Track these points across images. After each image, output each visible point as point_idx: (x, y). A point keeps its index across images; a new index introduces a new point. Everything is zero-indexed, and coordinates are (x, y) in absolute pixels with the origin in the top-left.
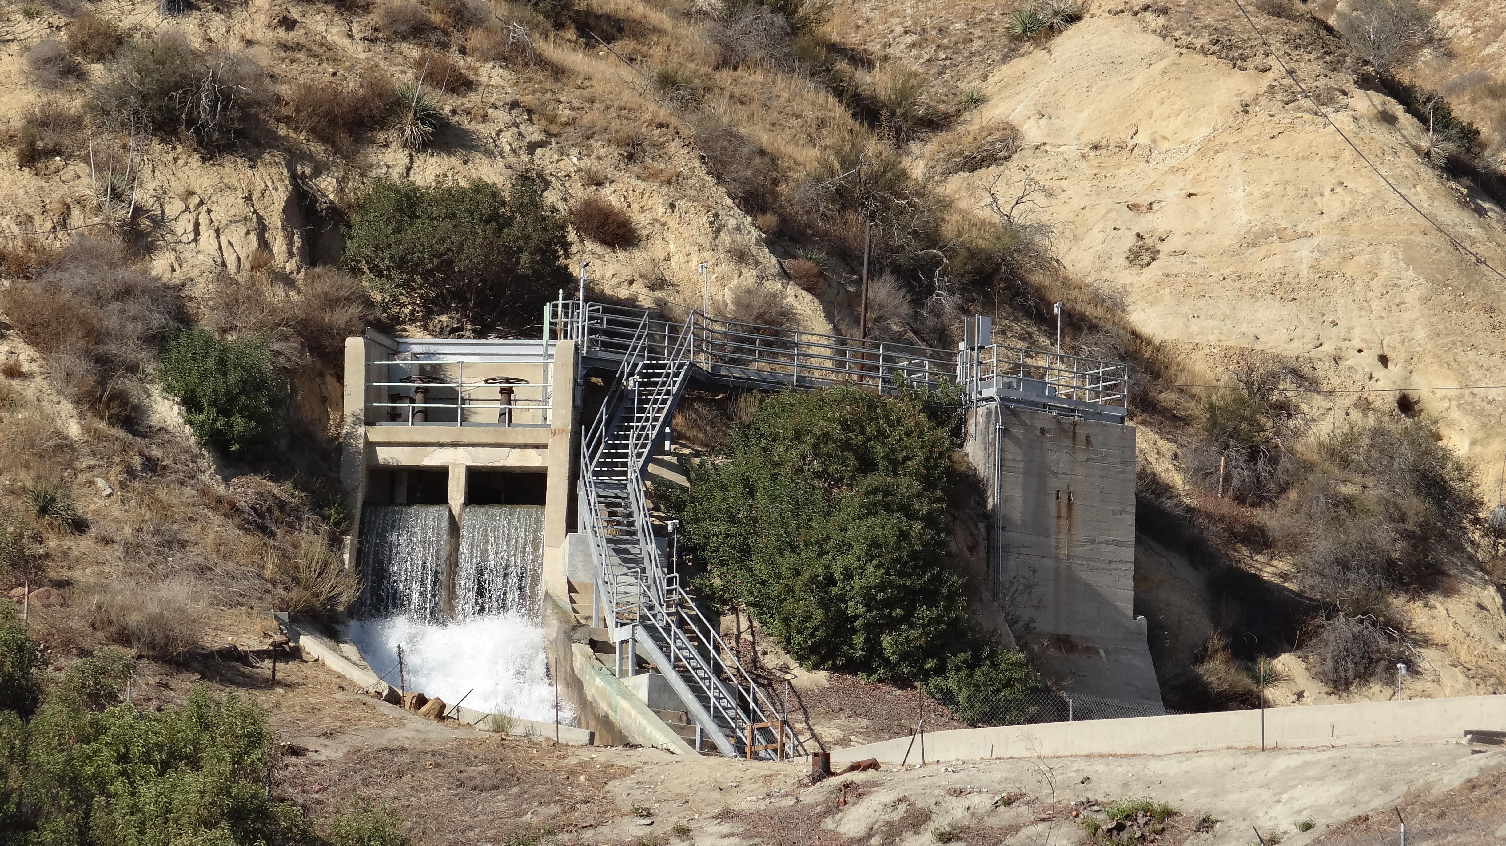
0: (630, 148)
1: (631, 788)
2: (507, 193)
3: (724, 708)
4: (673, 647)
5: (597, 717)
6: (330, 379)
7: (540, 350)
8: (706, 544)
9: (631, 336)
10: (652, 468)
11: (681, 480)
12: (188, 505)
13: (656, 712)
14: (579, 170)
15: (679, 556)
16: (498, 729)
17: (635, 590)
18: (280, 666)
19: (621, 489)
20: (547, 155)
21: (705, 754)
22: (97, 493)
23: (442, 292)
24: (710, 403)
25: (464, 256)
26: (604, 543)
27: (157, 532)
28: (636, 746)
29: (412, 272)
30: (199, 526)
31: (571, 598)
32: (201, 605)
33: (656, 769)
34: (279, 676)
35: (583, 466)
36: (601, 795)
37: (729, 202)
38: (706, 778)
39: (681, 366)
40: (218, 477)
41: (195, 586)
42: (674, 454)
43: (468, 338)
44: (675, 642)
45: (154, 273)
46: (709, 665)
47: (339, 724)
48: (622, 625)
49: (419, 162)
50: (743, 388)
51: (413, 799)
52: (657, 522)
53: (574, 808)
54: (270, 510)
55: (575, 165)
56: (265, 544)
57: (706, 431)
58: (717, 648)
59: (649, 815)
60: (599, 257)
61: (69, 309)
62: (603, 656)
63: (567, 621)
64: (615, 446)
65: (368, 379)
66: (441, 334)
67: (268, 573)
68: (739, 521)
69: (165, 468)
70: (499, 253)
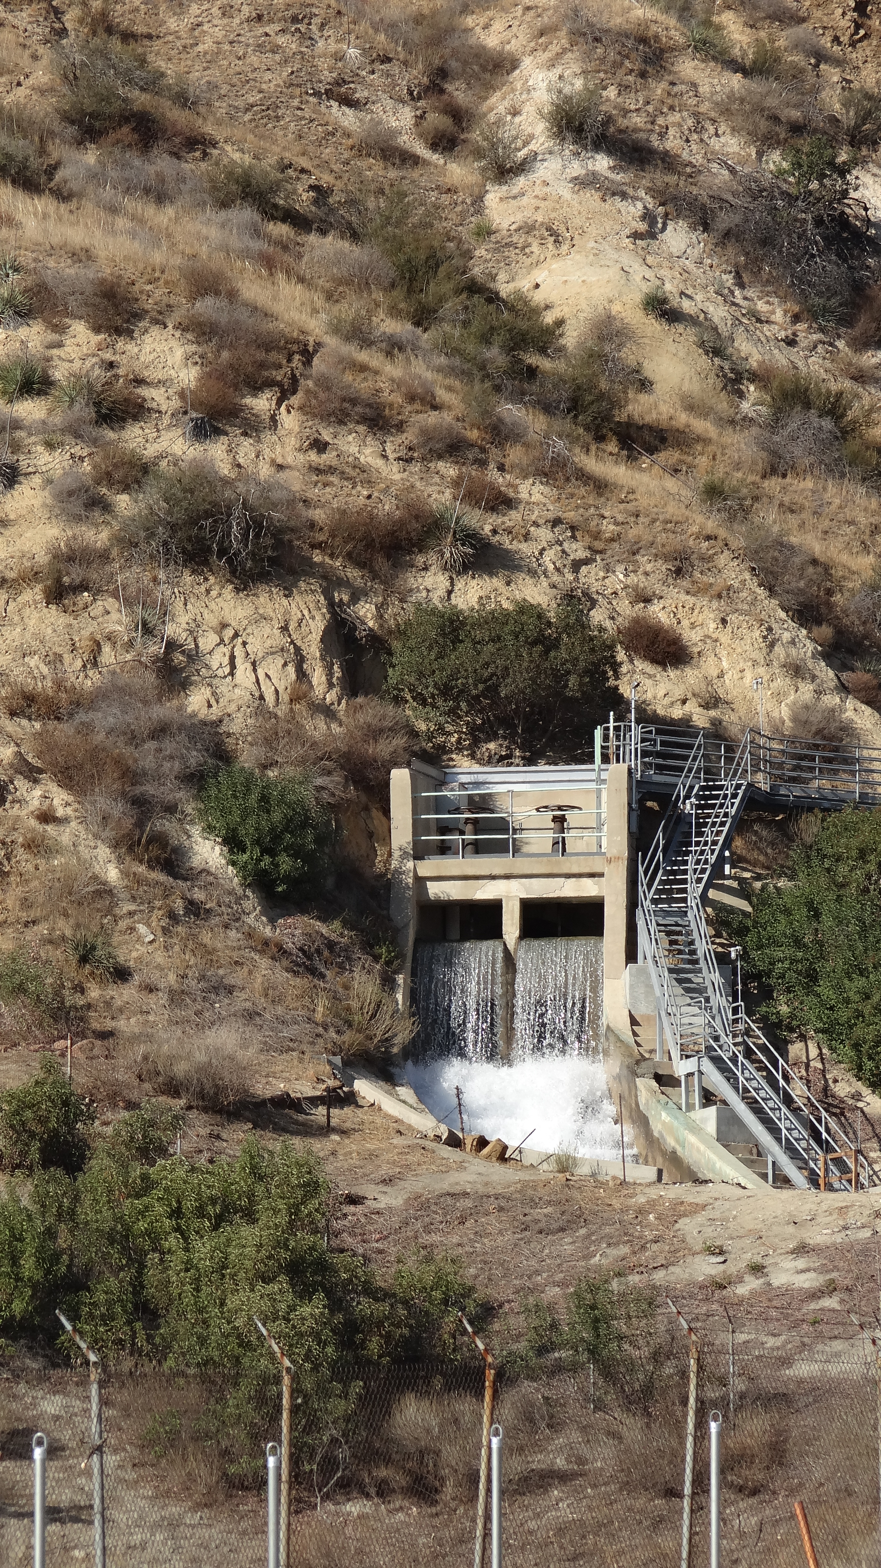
0: (678, 563)
1: (702, 1225)
2: (552, 614)
3: (796, 1140)
4: (741, 1079)
5: (664, 1153)
6: (376, 814)
7: (593, 776)
8: (771, 971)
9: (685, 758)
10: (712, 894)
11: (742, 904)
12: (233, 949)
13: (725, 1146)
14: (626, 587)
15: (744, 984)
16: (563, 1170)
17: (700, 1021)
18: (334, 1112)
19: (681, 917)
20: (593, 573)
21: (778, 1188)
22: (139, 939)
23: (488, 717)
24: (769, 824)
25: (509, 680)
26: (666, 974)
27: (202, 978)
28: (706, 1182)
29: (456, 699)
30: (246, 969)
31: (633, 1031)
32: (251, 1052)
33: (727, 1205)
34: (334, 1122)
35: (641, 894)
36: (672, 1234)
37: (783, 615)
38: (779, 1212)
39: (738, 787)
40: (264, 918)
41: (244, 1032)
42: (735, 878)
43: (518, 765)
44: (743, 1073)
45: (189, 710)
46: (779, 1095)
47: (398, 1170)
48: (687, 1057)
49: (459, 585)
50: (803, 808)
51: (477, 1245)
52: (720, 949)
53: (643, 1247)
54: (318, 951)
55: (621, 581)
56: (315, 986)
57: (767, 854)
58: (786, 1078)
59: (722, 1253)
60: (650, 676)
61: (104, 749)
62: (669, 1090)
63: (631, 1055)
64: (674, 873)
65: (415, 812)
66: (489, 762)
67: (319, 1017)
68: (805, 945)
69: (208, 911)
70: (546, 677)
